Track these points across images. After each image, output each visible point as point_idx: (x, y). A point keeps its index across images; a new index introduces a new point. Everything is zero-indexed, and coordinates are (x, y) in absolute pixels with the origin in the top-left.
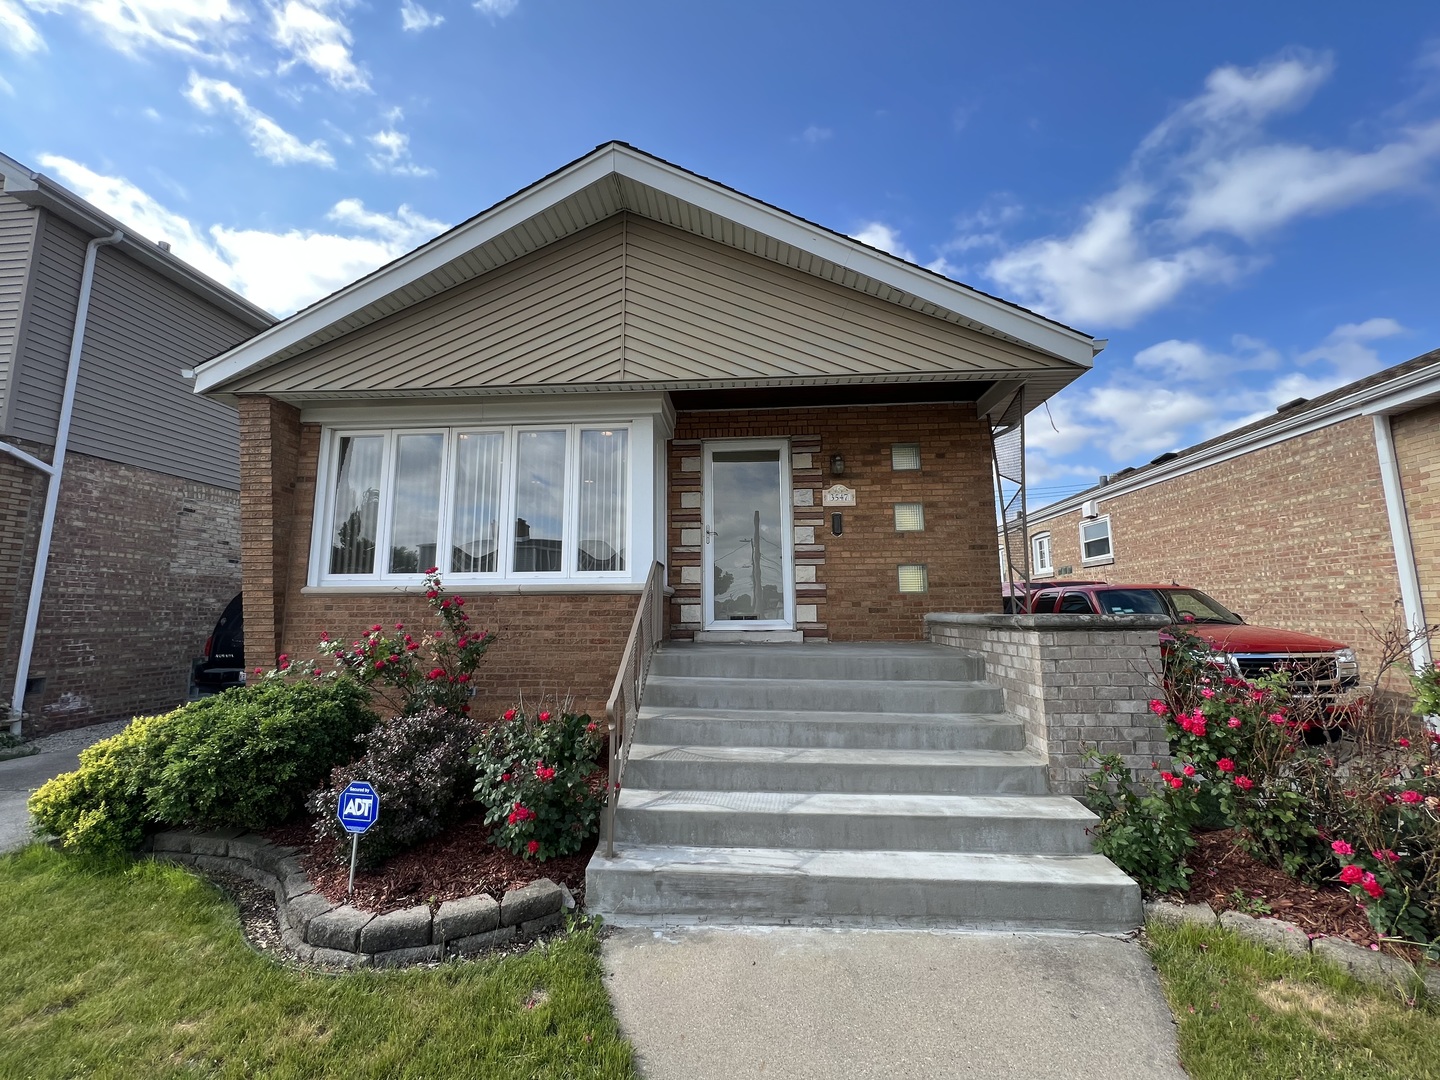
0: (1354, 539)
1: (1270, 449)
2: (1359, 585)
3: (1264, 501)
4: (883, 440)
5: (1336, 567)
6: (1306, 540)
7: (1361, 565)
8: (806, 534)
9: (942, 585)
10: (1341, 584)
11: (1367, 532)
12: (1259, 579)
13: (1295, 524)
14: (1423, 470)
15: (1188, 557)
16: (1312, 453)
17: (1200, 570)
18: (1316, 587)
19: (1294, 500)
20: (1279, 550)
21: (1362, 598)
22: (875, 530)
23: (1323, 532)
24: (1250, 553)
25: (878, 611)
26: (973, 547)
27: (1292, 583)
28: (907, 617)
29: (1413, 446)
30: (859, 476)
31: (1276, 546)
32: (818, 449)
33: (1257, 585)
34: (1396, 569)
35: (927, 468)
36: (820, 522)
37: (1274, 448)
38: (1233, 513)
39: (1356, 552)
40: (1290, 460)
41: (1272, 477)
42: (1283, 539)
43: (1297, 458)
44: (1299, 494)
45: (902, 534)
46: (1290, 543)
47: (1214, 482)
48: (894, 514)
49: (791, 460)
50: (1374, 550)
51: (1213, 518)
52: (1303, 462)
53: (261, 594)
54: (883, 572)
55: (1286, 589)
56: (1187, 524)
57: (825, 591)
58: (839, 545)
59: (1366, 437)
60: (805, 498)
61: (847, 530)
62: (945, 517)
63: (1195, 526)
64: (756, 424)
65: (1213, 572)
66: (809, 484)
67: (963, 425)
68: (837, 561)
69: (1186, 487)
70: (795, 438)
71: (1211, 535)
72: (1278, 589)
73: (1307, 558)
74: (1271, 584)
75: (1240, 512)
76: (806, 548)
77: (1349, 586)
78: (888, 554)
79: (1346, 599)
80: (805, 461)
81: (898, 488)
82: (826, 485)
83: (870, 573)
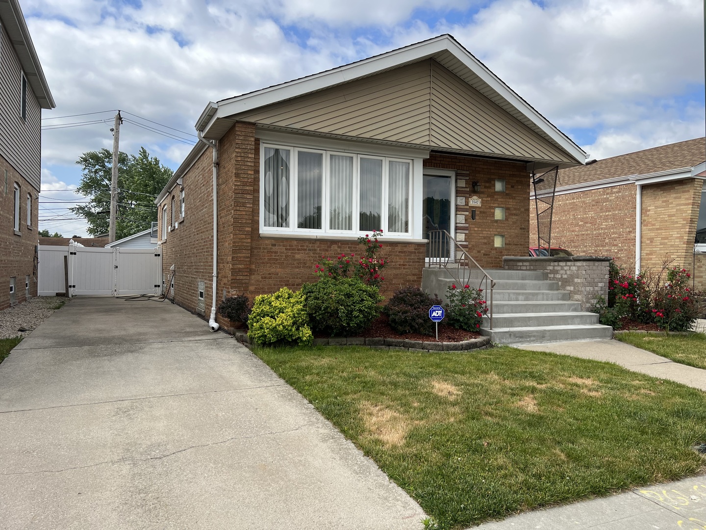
0: (623, 232)
1: (598, 190)
2: (622, 250)
3: (593, 213)
4: (492, 177)
5: (615, 243)
6: (606, 231)
7: (624, 242)
8: (461, 219)
9: (509, 244)
10: (616, 249)
11: (628, 229)
12: (586, 246)
13: (603, 224)
14: (648, 208)
15: (556, 235)
16: (614, 195)
17: (561, 241)
18: (607, 251)
19: (604, 214)
20: (595, 234)
21: (622, 255)
22: (488, 219)
23: (613, 228)
24: (583, 235)
25: (487, 255)
26: (521, 229)
27: (599, 248)
28: (497, 258)
29: (647, 199)
30: (482, 193)
31: (595, 233)
32: (468, 178)
33: (585, 249)
34: (635, 245)
35: (507, 192)
36: (467, 213)
37: (600, 190)
38: (579, 216)
39: (623, 237)
40: (605, 197)
41: (597, 202)
42: (598, 230)
43: (608, 196)
44: (606, 212)
45: (497, 221)
46: (600, 232)
47: (573, 201)
48: (494, 212)
49: (456, 182)
50: (629, 237)
51: (570, 217)
52: (610, 198)
53: (244, 236)
54: (489, 238)
55: (596, 251)
56: (558, 219)
57: (467, 245)
58: (474, 224)
59: (633, 192)
60: (461, 201)
61: (477, 218)
62: (512, 214)
63: (561, 221)
64: (443, 163)
65: (567, 242)
66: (464, 195)
67: (522, 174)
68: (473, 232)
69: (559, 201)
70: (459, 172)
71: (568, 225)
72: (593, 251)
73: (606, 238)
74: (590, 249)
75: (582, 216)
76: (462, 225)
77: (619, 250)
78: (491, 230)
79: (617, 255)
80: (462, 183)
81: (496, 200)
82: (471, 196)
83: (485, 238)
